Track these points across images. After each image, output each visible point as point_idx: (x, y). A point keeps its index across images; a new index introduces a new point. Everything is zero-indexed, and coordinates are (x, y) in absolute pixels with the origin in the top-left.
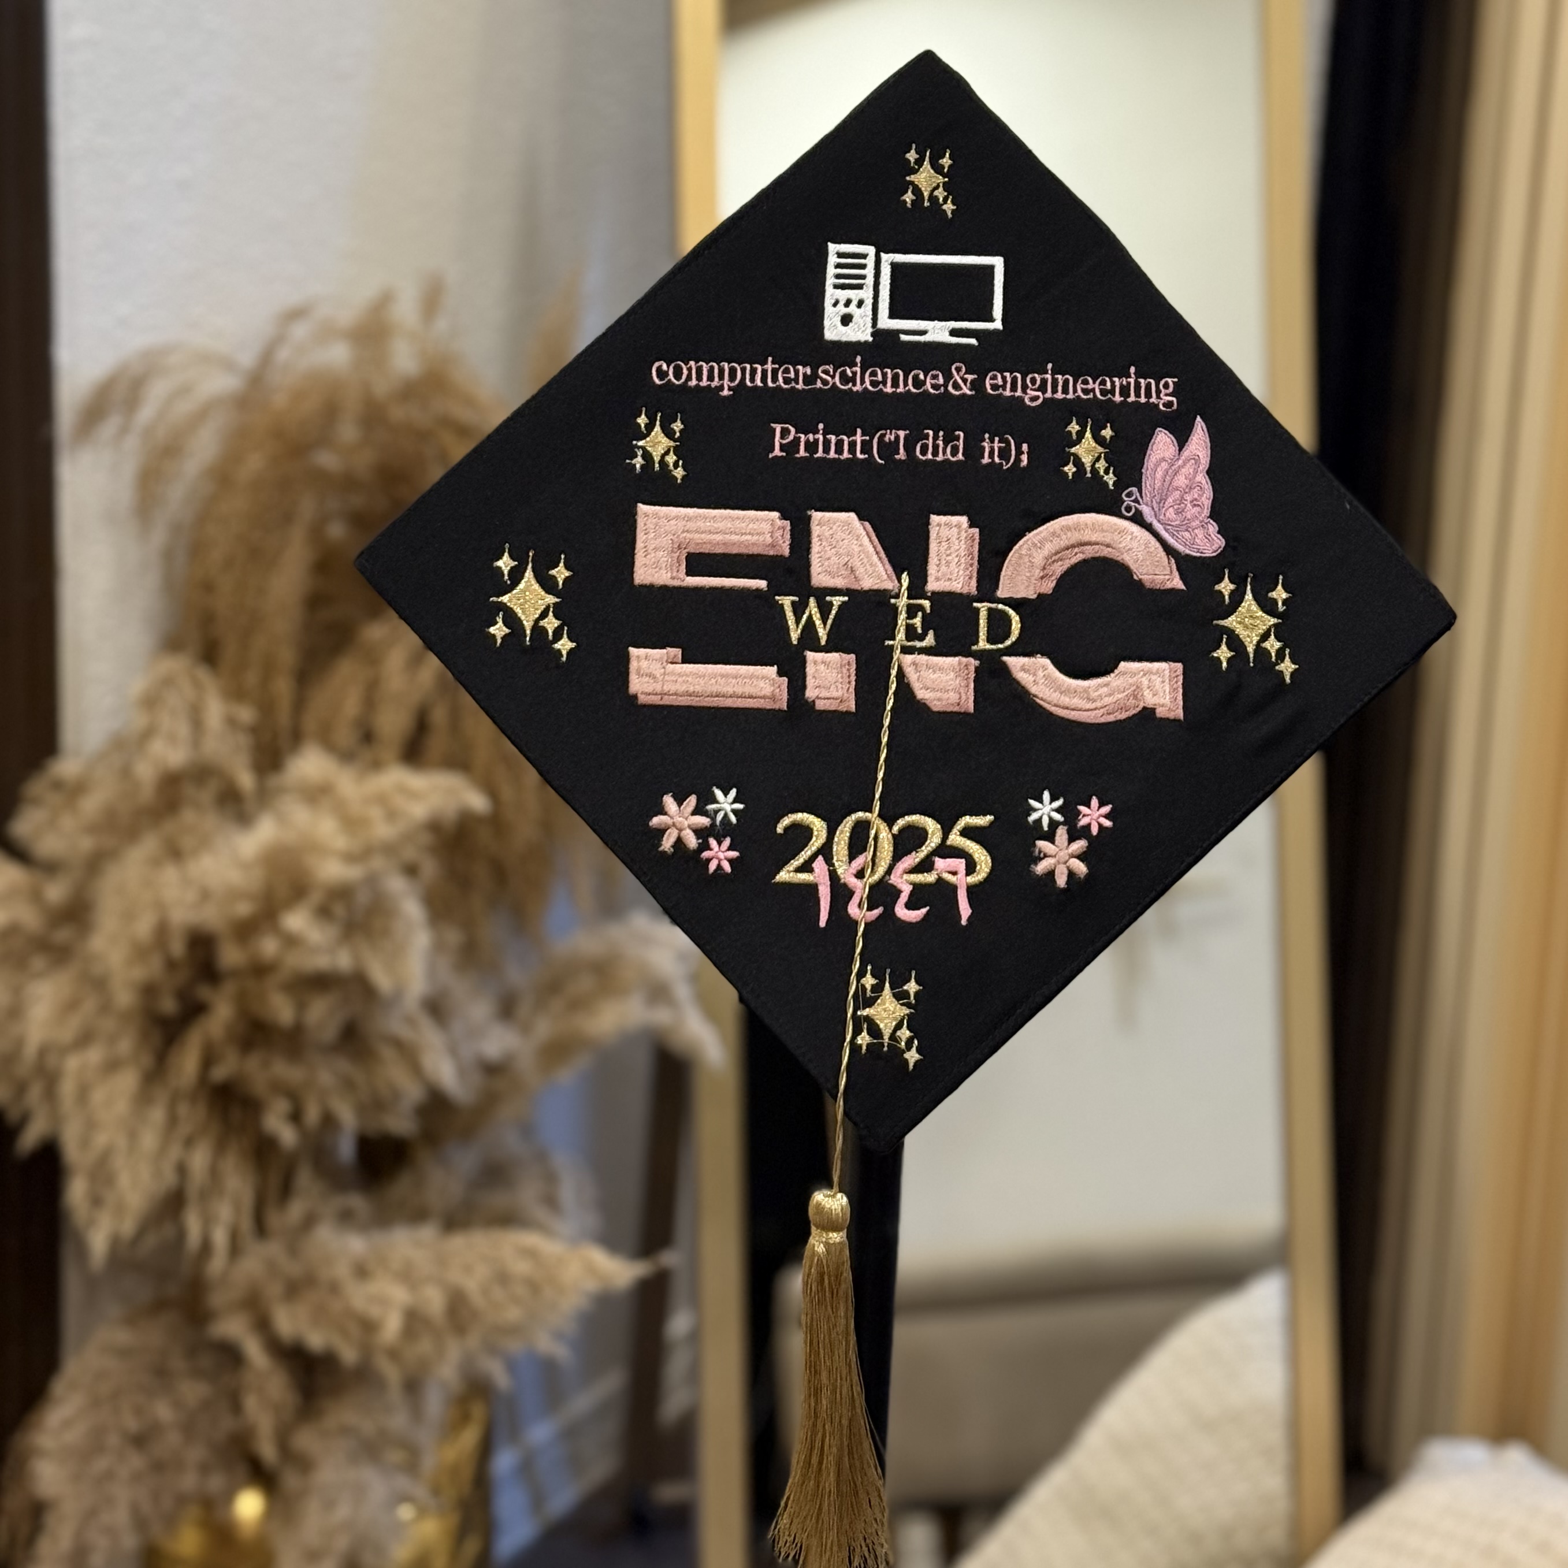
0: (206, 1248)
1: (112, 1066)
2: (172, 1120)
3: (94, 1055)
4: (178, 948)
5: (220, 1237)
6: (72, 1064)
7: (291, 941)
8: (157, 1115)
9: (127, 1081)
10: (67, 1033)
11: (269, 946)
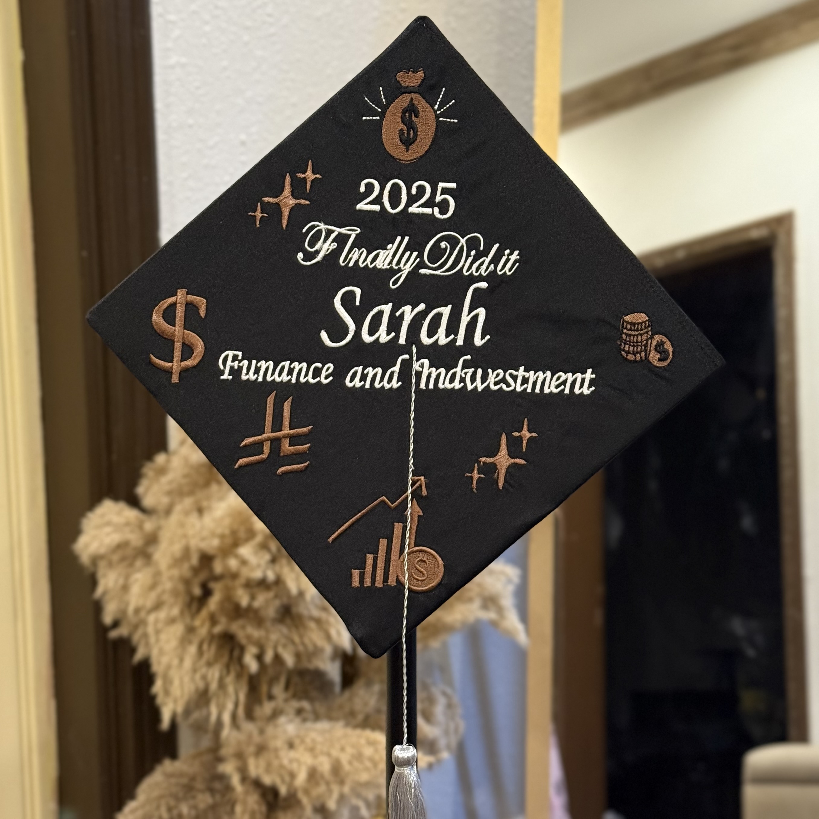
0: (219, 724)
1: (172, 621)
2: (200, 652)
3: (162, 614)
4: (195, 560)
5: (226, 718)
6: (151, 618)
7: (244, 562)
8: (193, 649)
9: (178, 629)
10: (149, 602)
11: (233, 563)
